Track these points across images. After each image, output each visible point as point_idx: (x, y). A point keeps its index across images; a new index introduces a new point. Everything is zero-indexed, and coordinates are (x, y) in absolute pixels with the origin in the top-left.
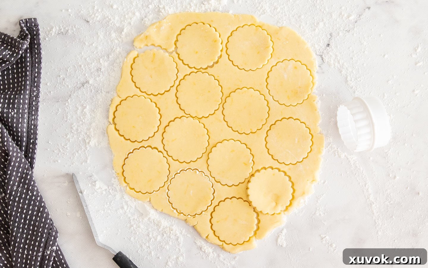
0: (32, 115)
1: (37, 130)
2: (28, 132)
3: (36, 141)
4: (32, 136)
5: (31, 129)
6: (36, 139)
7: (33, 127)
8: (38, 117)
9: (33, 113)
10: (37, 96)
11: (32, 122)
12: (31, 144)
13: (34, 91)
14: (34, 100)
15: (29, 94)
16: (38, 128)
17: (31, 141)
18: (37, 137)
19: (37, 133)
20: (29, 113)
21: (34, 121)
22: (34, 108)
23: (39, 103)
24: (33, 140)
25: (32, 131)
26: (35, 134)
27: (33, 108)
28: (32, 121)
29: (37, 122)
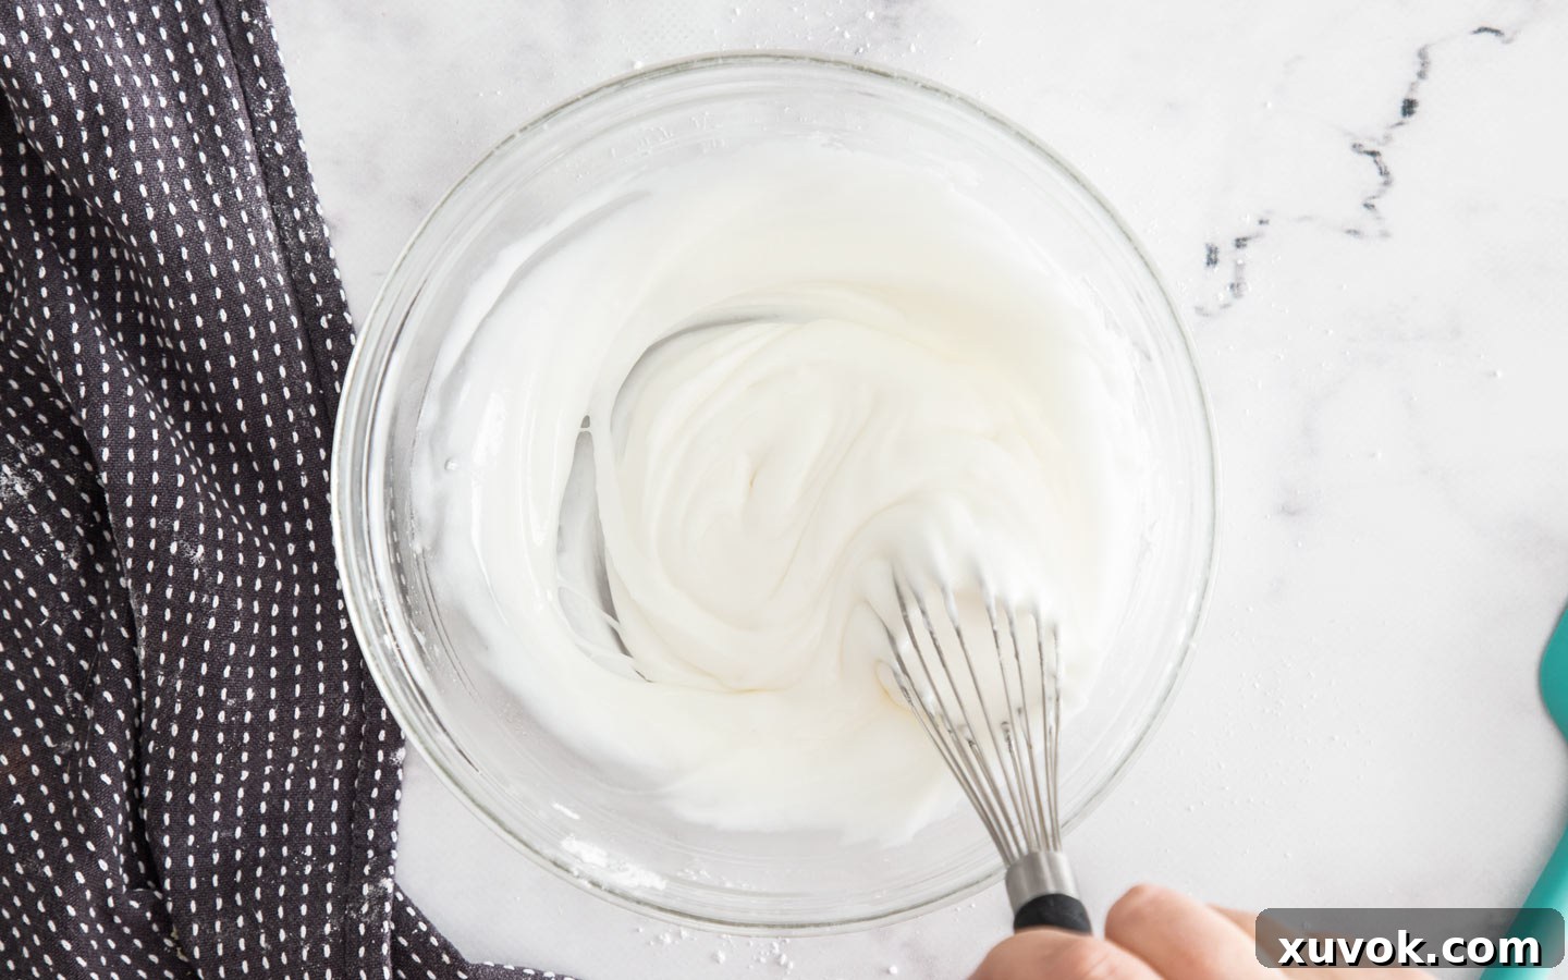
0: (290, 205)
1: (335, 266)
2: (295, 286)
3: (345, 314)
4: (319, 297)
5: (306, 269)
6: (343, 306)
7: (308, 258)
8: (318, 207)
9: (291, 195)
10: (284, 113)
11: (298, 237)
12: (325, 334)
13: (261, 94)
14: (273, 136)
15: (245, 112)
16: (332, 255)
17: (324, 323)
18: (343, 298)
19: (338, 276)
20: (271, 199)
21: (307, 228)
22: (287, 171)
23: (300, 142)
24: (330, 316)
25: (312, 276)
26: (331, 285)
27: (281, 172)
28: (297, 233)
29: (322, 231)
